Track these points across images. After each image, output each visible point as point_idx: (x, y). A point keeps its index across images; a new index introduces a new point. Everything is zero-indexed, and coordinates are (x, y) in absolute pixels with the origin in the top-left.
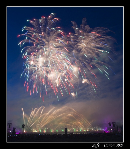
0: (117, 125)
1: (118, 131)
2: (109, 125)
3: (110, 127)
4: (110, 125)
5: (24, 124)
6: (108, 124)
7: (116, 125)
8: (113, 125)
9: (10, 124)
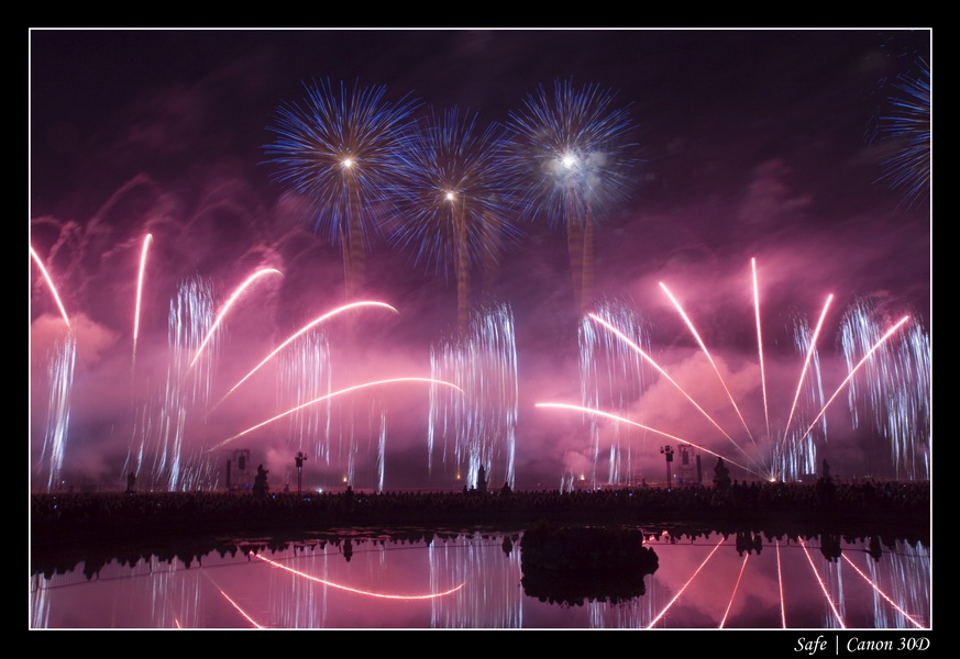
0: (698, 457)
1: (700, 479)
2: (664, 457)
3: (668, 466)
4: (669, 458)
5: (300, 454)
6: (662, 452)
7: (695, 458)
8: (681, 458)
9: (244, 454)
